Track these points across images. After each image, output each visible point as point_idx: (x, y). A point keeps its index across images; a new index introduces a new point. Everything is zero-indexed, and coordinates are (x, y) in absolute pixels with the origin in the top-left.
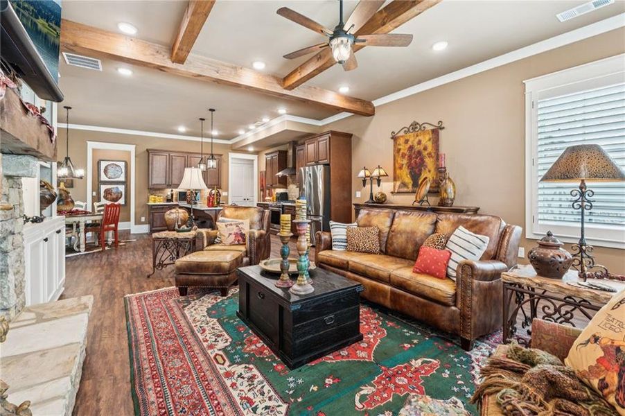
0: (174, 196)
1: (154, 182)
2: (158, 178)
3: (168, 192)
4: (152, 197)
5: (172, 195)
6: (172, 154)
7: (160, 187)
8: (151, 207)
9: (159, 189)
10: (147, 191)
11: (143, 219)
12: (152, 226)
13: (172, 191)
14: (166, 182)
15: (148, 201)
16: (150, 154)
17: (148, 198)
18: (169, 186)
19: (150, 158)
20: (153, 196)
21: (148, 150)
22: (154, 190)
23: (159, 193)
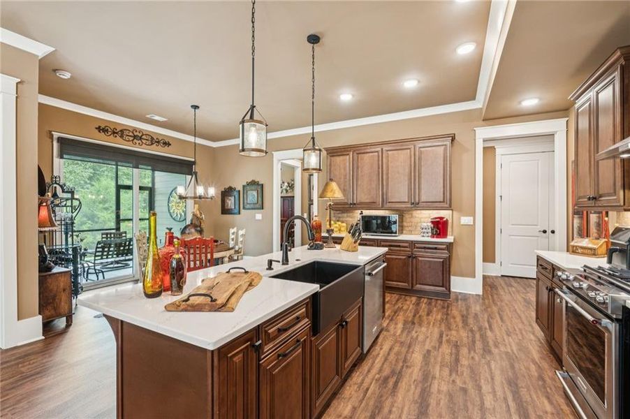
13: (361, 214)
16: (329, 156)
18: (353, 205)
19: (329, 162)
23: (347, 216)
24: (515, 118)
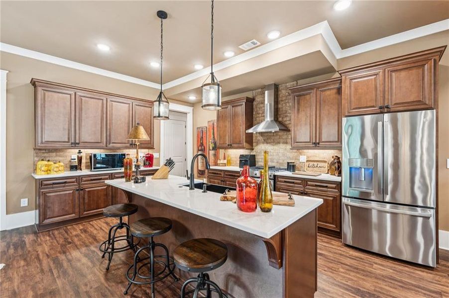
0: (84, 161)
1: (46, 138)
2: (54, 131)
3: (73, 154)
4: (41, 164)
5: (80, 159)
6: (79, 93)
7: (57, 145)
8: (41, 183)
9: (56, 150)
10: (32, 152)
11: (24, 202)
12: (43, 216)
13: (80, 152)
14: (69, 139)
15: (35, 170)
16: (40, 89)
17: (35, 165)
18: (75, 145)
19: (39, 97)
20: (45, 162)
21: (34, 83)
22: (46, 150)
23: (56, 156)
24: (177, 102)
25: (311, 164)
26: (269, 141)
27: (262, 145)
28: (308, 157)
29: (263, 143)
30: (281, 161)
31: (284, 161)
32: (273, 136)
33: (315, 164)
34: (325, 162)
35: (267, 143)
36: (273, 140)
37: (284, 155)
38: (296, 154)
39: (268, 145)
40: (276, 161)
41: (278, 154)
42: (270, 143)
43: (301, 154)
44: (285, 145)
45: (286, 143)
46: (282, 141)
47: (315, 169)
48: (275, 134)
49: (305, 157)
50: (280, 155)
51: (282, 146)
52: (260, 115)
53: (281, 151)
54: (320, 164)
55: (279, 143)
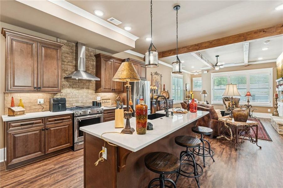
25: (104, 101)
26: (75, 86)
27: (68, 89)
28: (101, 98)
29: (69, 87)
30: (84, 101)
31: (86, 101)
32: (78, 82)
33: (105, 101)
34: (110, 99)
35: (73, 88)
36: (79, 85)
37: (86, 97)
38: (95, 96)
39: (74, 89)
40: (80, 102)
41: (82, 97)
42: (75, 88)
43: (97, 96)
44: (88, 90)
45: (89, 88)
46: (85, 87)
47: (106, 104)
48: (79, 81)
49: (100, 97)
50: (84, 97)
51: (85, 90)
52: (66, 63)
53: (85, 94)
54: (108, 101)
55: (83, 88)
